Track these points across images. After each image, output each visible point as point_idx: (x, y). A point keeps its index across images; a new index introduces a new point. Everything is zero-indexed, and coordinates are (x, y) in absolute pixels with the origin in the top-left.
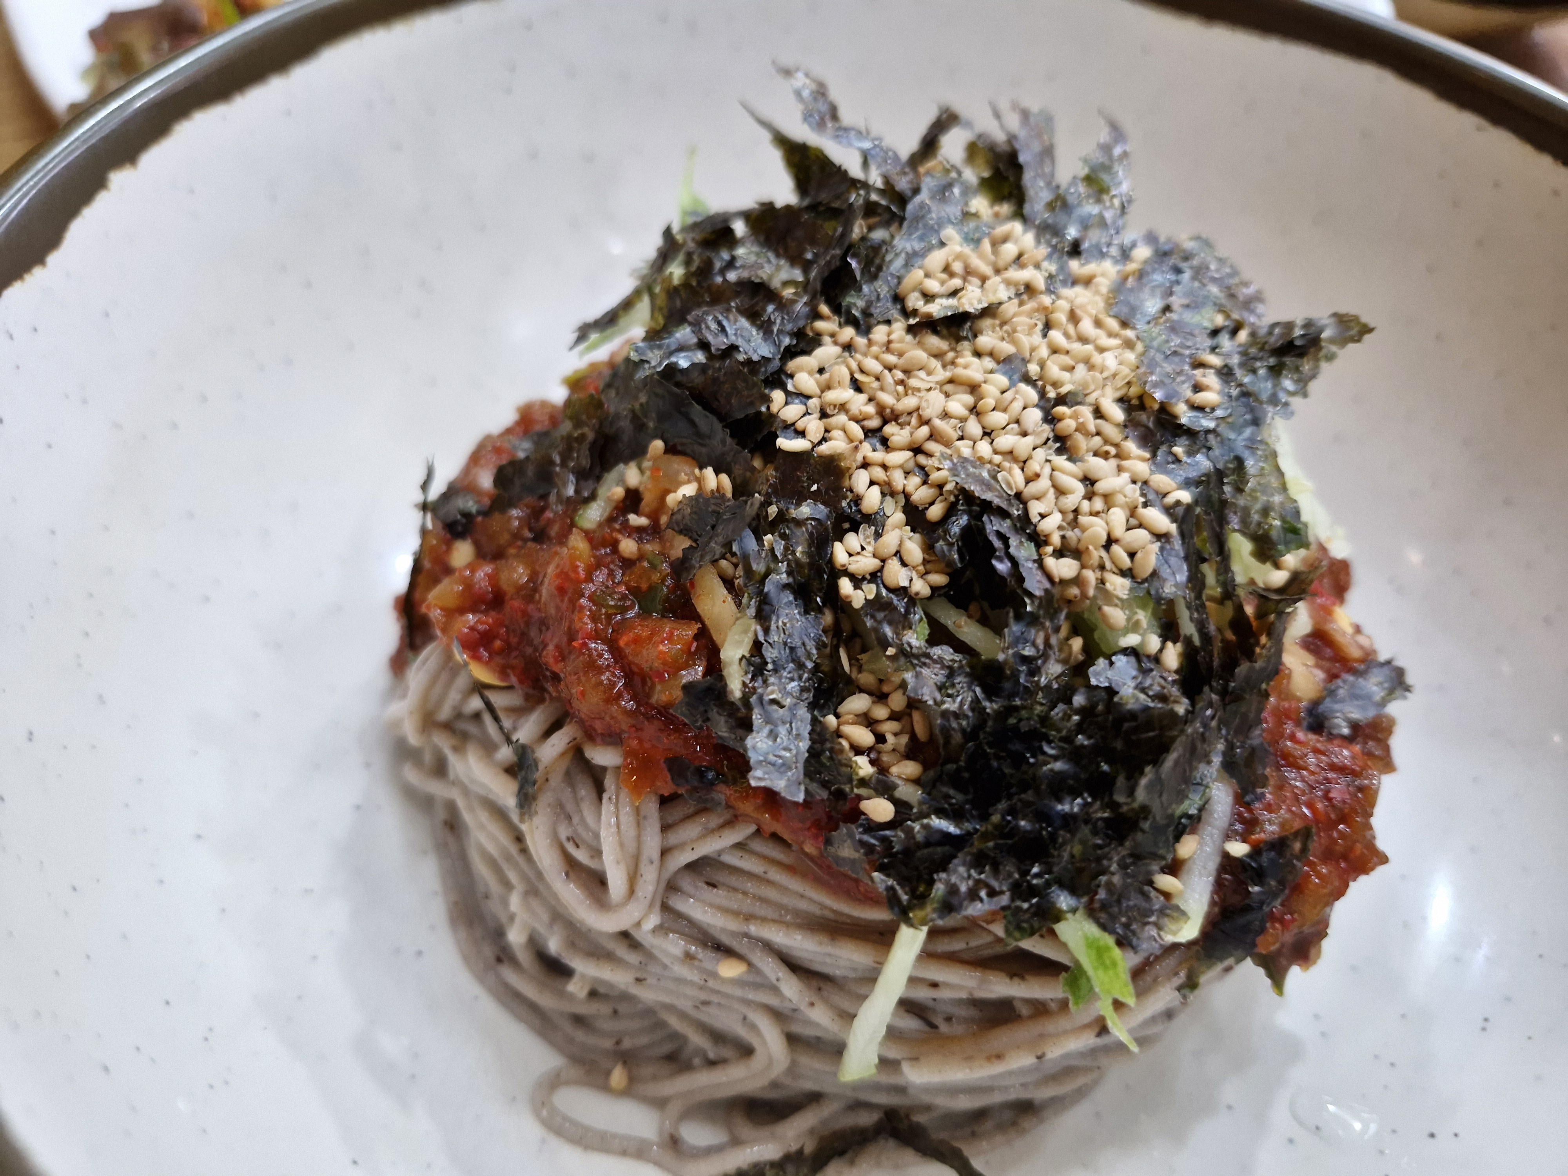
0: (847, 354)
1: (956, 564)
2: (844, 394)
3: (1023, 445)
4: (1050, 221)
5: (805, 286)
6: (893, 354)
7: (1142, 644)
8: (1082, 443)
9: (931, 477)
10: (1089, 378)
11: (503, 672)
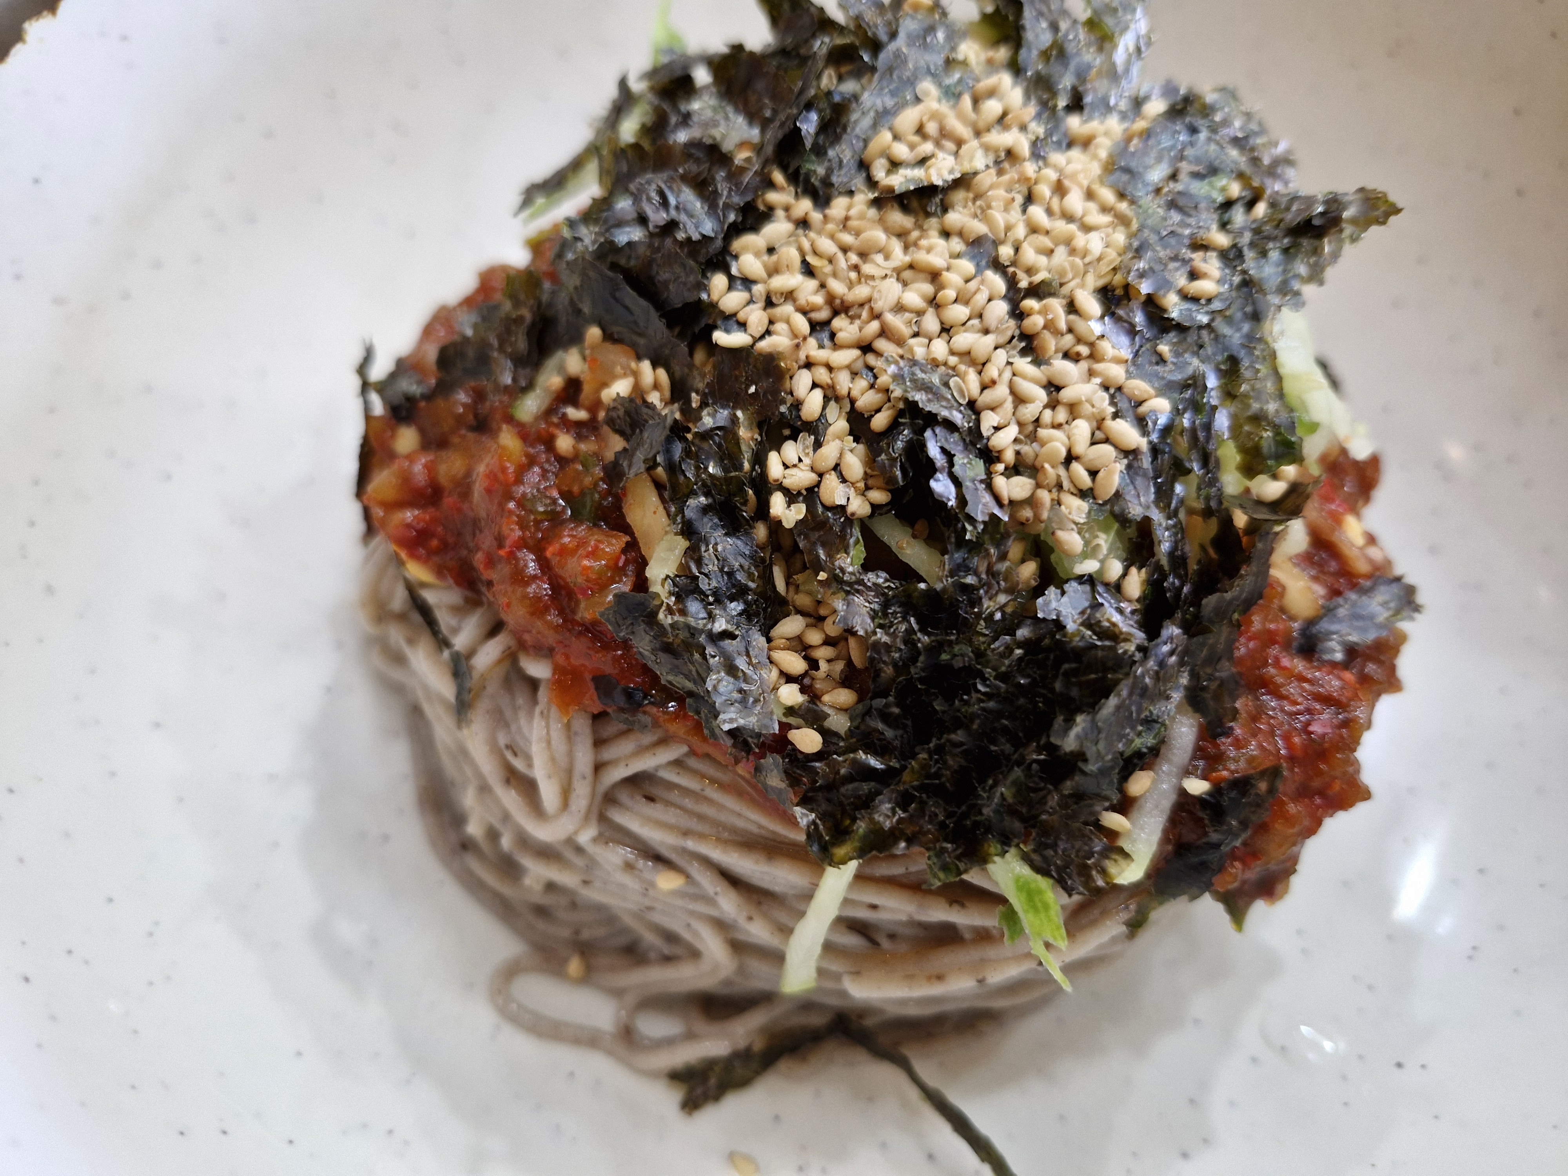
0: (800, 231)
1: (897, 482)
2: (792, 280)
3: (984, 344)
4: (1043, 72)
5: (759, 149)
6: (850, 233)
7: (1100, 571)
8: (1050, 343)
9: (878, 381)
10: (1067, 265)
11: (440, 572)
